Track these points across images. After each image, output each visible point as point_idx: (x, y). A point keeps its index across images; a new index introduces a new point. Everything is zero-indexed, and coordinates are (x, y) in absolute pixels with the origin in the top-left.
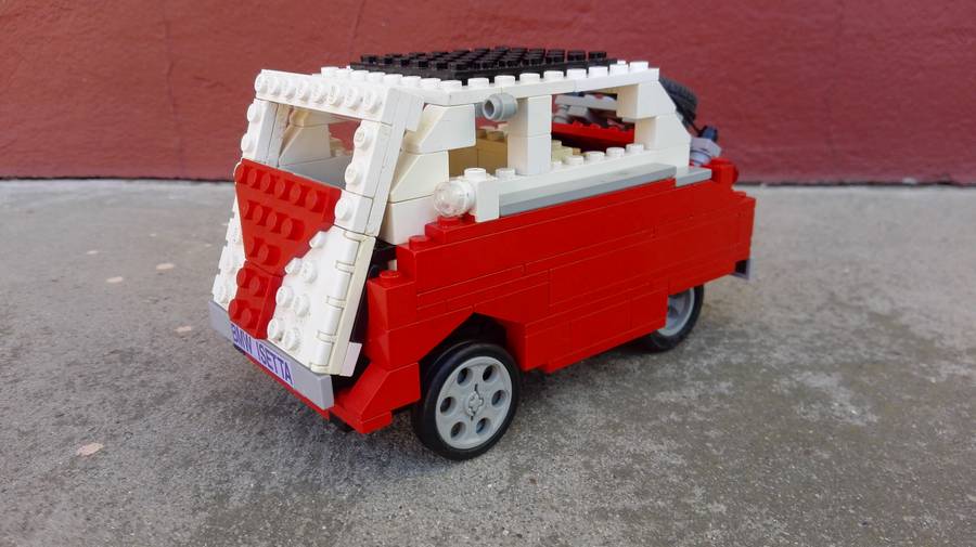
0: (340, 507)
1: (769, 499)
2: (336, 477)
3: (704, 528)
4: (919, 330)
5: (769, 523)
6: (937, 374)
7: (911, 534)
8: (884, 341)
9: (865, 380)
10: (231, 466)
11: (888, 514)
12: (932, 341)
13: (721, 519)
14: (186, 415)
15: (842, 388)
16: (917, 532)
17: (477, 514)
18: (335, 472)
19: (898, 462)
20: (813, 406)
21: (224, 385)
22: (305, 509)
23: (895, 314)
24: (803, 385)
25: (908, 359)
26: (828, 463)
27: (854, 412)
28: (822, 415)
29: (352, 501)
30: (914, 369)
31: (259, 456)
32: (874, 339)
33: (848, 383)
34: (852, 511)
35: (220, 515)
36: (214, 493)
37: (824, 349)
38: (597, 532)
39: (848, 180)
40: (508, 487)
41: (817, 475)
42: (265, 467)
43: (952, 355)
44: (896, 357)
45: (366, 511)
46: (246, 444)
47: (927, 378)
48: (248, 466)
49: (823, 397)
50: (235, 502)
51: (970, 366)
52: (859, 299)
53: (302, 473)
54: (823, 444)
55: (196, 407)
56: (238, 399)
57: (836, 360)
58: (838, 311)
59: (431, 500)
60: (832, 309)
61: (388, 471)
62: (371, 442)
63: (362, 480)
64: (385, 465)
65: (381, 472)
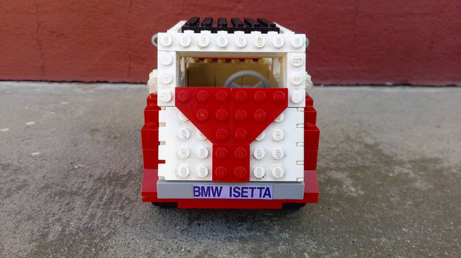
0: (103, 240)
1: (309, 231)
2: (102, 225)
3: (278, 245)
4: (387, 152)
5: (308, 242)
6: (393, 172)
7: (374, 247)
8: (370, 157)
9: (359, 175)
10: (51, 221)
11: (365, 237)
12: (392, 157)
13: (286, 240)
14: (31, 196)
15: (348, 179)
16: (378, 246)
17: (170, 241)
18: (102, 223)
19: (371, 213)
20: (334, 187)
21: (52, 181)
22: (85, 241)
23: (376, 144)
24: (330, 177)
25: (380, 165)
26: (338, 213)
27: (353, 190)
28: (338, 191)
29: (109, 237)
30: (383, 170)
31: (65, 215)
32: (365, 156)
33: (351, 177)
34: (347, 236)
35: (42, 244)
36: (41, 233)
37: (341, 160)
38: (227, 249)
39: (361, 83)
40: (187, 228)
41: (333, 220)
42: (67, 221)
43: (401, 164)
44: (374, 164)
45: (115, 241)
46: (59, 209)
47: (388, 174)
48: (59, 220)
49: (339, 183)
50: (51, 237)
51: (409, 168)
52: (360, 137)
53: (86, 224)
54: (337, 205)
55: (36, 192)
56: (58, 187)
57: (347, 166)
58: (350, 143)
59: (148, 235)
60: (347, 142)
61: (129, 222)
62: (122, 208)
63: (115, 226)
64: (128, 218)
65: (125, 222)
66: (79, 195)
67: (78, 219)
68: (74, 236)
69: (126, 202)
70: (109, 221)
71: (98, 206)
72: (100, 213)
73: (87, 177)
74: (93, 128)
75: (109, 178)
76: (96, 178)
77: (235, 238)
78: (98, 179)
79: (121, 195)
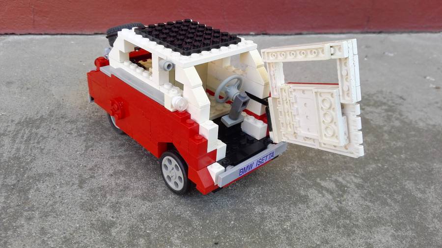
0: (27, 163)
2: (26, 154)
22: (15, 165)
45: (36, 164)
62: (38, 143)
63: (35, 155)
64: (43, 149)
65: (41, 152)
67: (8, 152)
70: (30, 152)
71: (21, 142)
72: (23, 147)
73: (10, 122)
74: (8, 80)
75: (27, 122)
78: (18, 123)
79: (36, 134)
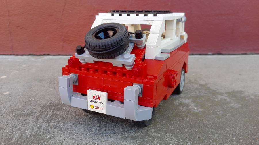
0: (46, 140)
1: (172, 132)
2: (46, 132)
3: (154, 140)
4: (213, 88)
5: (172, 138)
6: (217, 99)
7: (211, 140)
8: (203, 91)
9: (198, 100)
10: (14, 130)
11: (205, 134)
12: (216, 91)
13: (159, 137)
14: (3, 116)
15: (192, 103)
16: (213, 139)
17: (88, 140)
19: (207, 121)
20: (185, 107)
21: (15, 108)
22: (35, 141)
23: (206, 84)
24: (182, 102)
25: (209, 95)
26: (188, 122)
27: (195, 108)
28: (187, 109)
29: (50, 138)
30: (211, 98)
31: (23, 127)
32: (201, 90)
33: (194, 101)
34: (195, 134)
35: (8, 144)
36: (8, 138)
37: (187, 93)
38: (123, 143)
39: (194, 53)
40: (98, 132)
41: (185, 125)
42: (24, 130)
43: (221, 94)
44: (206, 95)
45: (54, 141)
46: (19, 124)
47: (215, 100)
48: (19, 130)
49: (187, 105)
50: (14, 140)
51: (226, 96)
52: (197, 81)
53: (36, 131)
54: (187, 117)
55: (6, 114)
56: (19, 111)
57: (191, 96)
58: (191, 84)
59: (74, 137)
61: (63, 130)
62: (58, 122)
63: (54, 132)
64: (62, 128)
65: (60, 130)
66: (31, 115)
67: (31, 129)
68: (28, 138)
69: (61, 118)
70: (50, 129)
71: (44, 121)
72: (44, 125)
73: (37, 105)
74: (41, 79)
75: (51, 105)
76: (42, 106)
77: (128, 137)
78: (44, 106)
79: (57, 115)
